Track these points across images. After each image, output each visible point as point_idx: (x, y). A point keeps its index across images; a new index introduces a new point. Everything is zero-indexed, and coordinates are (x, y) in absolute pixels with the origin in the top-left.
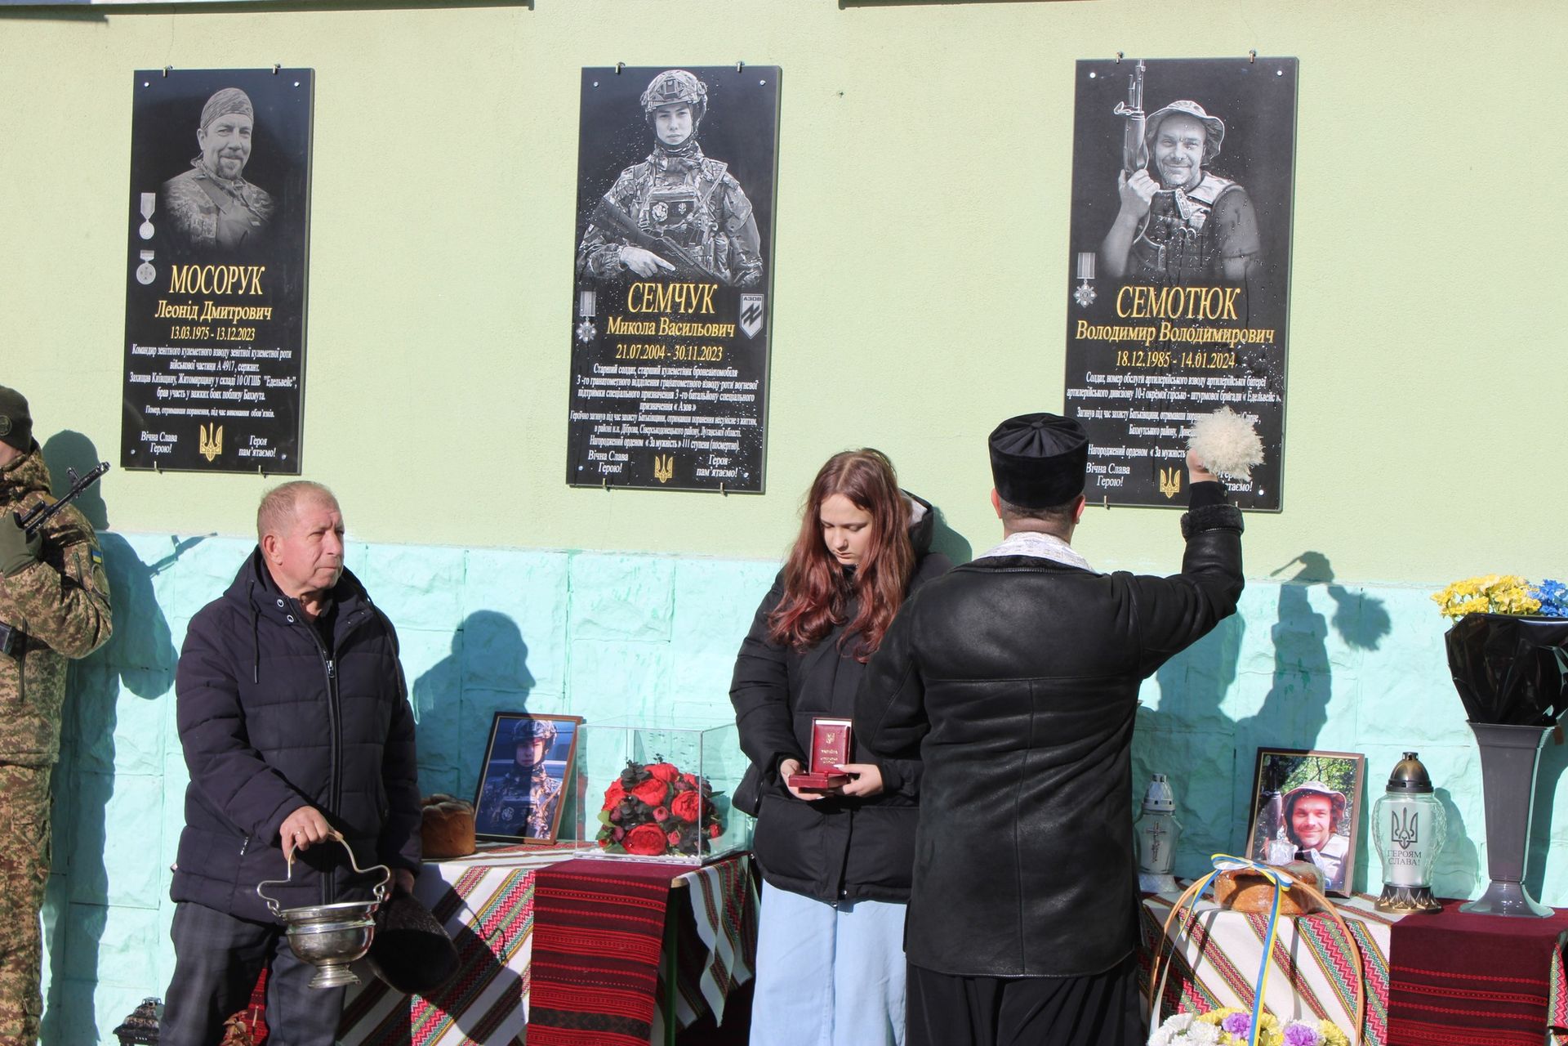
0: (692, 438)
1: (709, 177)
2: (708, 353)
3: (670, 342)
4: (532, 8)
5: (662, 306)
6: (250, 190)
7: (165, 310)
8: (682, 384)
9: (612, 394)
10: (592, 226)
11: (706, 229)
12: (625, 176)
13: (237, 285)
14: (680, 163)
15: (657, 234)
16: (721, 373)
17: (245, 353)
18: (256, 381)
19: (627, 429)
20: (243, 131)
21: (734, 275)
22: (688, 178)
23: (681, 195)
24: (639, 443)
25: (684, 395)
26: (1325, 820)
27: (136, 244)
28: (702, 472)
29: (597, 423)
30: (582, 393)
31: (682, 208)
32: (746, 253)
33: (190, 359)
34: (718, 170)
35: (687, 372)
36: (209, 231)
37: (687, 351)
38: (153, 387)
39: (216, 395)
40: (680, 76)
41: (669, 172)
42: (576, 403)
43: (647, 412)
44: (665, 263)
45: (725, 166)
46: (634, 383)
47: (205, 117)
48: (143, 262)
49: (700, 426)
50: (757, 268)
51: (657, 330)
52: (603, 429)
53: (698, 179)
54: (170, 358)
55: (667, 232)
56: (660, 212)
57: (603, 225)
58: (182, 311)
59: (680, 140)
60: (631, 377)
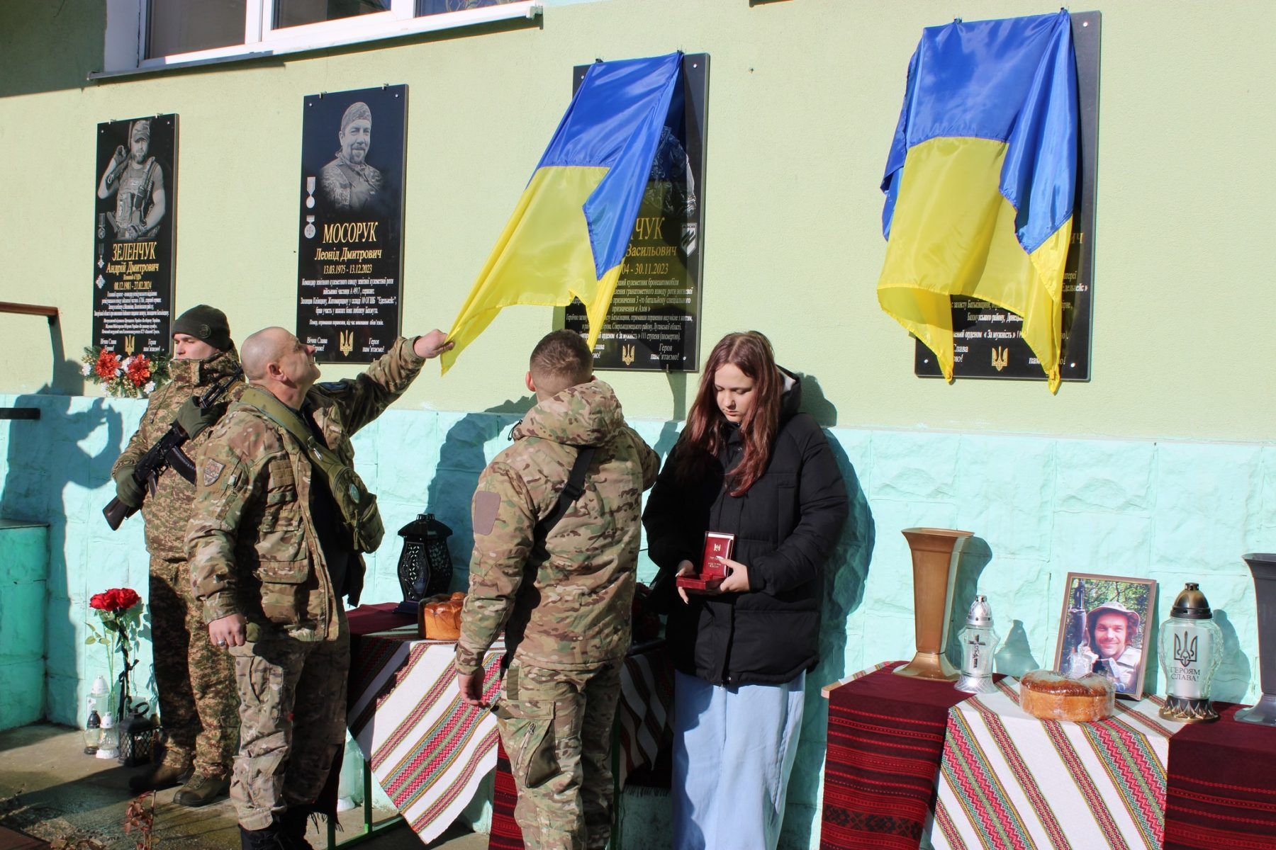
0: (647, 331)
2: (659, 268)
3: (633, 262)
4: (542, 28)
6: (369, 171)
7: (321, 255)
8: (641, 292)
11: (657, 177)
13: (361, 236)
16: (667, 283)
17: (366, 282)
18: (373, 301)
20: (365, 131)
21: (676, 209)
24: (612, 336)
25: (642, 300)
26: (1122, 635)
27: (304, 211)
28: (654, 357)
29: (584, 322)
32: (684, 192)
33: (334, 287)
34: (665, 133)
35: (644, 283)
36: (346, 200)
38: (313, 307)
39: (349, 311)
43: (617, 314)
45: (669, 129)
47: (343, 123)
48: (308, 223)
49: (652, 323)
50: (692, 203)
54: (323, 287)
58: (330, 255)
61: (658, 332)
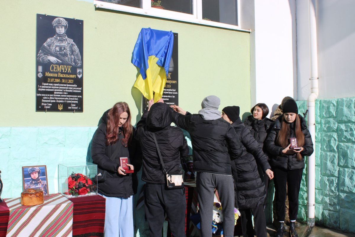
0: (67, 100)
1: (69, 42)
2: (70, 81)
3: (61, 79)
5: (59, 70)
8: (64, 88)
9: (47, 90)
10: (40, 51)
11: (69, 54)
12: (49, 40)
14: (62, 38)
15: (57, 54)
16: (73, 86)
19: (51, 98)
21: (75, 64)
22: (64, 42)
23: (62, 46)
24: (54, 101)
25: (65, 90)
28: (70, 108)
29: (44, 97)
30: (39, 89)
31: (63, 48)
32: (78, 60)
34: (71, 41)
35: (65, 85)
37: (65, 80)
40: (62, 19)
41: (59, 40)
42: (38, 92)
43: (56, 94)
44: (59, 61)
45: (72, 40)
46: (52, 87)
49: (69, 97)
50: (80, 63)
51: (58, 76)
52: (45, 98)
53: (66, 42)
55: (59, 54)
56: (58, 49)
57: (43, 51)
59: (62, 33)
60: (52, 86)
61: (71, 100)
